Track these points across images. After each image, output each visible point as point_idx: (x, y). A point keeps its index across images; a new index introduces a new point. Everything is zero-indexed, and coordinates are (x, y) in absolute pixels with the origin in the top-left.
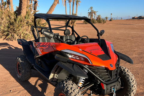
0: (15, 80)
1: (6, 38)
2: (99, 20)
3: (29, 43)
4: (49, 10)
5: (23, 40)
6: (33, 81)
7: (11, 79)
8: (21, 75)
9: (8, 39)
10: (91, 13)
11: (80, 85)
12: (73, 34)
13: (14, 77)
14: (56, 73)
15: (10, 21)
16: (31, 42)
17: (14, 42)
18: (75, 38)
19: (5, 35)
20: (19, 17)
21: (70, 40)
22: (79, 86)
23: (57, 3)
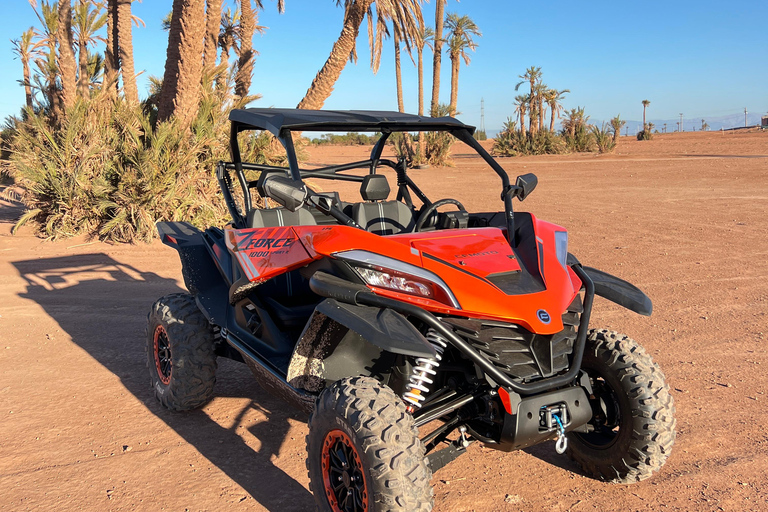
0: (144, 408)
1: (102, 232)
2: (576, 136)
3: (206, 236)
4: (309, 93)
5: (180, 226)
6: (222, 411)
7: (129, 404)
8: (170, 381)
9: (109, 235)
10: (530, 99)
11: (415, 397)
12: (402, 195)
13: (139, 398)
14: (316, 352)
15: (118, 149)
16: (215, 234)
17: (140, 249)
18: (410, 215)
19: (94, 216)
20: (164, 127)
21: (387, 220)
22: (408, 404)
23: (347, 55)
